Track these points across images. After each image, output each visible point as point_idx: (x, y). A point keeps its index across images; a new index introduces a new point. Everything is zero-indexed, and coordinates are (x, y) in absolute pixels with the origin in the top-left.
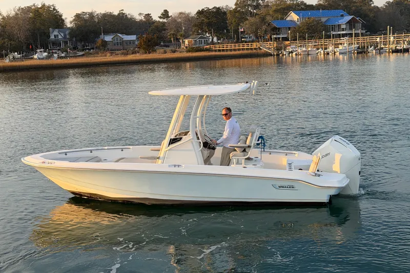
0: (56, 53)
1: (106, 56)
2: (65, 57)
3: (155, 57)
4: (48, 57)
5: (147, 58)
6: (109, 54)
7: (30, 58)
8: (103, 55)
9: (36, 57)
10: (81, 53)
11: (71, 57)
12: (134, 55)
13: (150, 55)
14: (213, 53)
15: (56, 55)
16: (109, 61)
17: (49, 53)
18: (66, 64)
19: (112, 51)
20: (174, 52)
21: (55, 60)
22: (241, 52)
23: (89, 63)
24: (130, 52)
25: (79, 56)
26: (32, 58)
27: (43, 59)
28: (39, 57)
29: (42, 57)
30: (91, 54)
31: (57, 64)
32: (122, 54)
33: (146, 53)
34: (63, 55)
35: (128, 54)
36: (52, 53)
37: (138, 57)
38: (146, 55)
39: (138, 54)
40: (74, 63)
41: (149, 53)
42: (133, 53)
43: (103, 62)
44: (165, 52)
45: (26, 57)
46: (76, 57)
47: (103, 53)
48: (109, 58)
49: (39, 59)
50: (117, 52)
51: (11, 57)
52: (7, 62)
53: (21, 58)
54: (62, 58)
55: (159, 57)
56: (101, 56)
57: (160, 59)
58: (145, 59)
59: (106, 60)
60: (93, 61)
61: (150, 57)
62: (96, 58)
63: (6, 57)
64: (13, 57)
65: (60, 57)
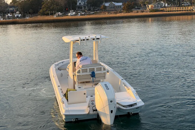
0: (79, 12)
1: (105, 14)
2: (84, 15)
3: (132, 15)
4: (75, 15)
5: (128, 15)
6: (107, 13)
7: (66, 15)
8: (104, 13)
9: (69, 14)
10: (92, 13)
11: (87, 14)
12: (120, 14)
13: (129, 13)
14: (165, 13)
15: (79, 14)
16: (106, 17)
17: (76, 12)
18: (84, 18)
19: (109, 12)
20: (143, 12)
21: (79, 16)
22: (181, 12)
24: (118, 12)
25: (91, 14)
26: (67, 15)
27: (73, 16)
28: (71, 14)
29: (72, 15)
30: (98, 13)
31: (80, 18)
32: (114, 13)
33: (127, 12)
34: (83, 14)
35: (117, 13)
36: (78, 12)
37: (122, 14)
38: (127, 14)
39: (122, 13)
40: (88, 18)
41: (129, 12)
42: (120, 13)
43: (104, 17)
44: (138, 12)
45: (65, 15)
46: (90, 14)
47: (104, 12)
48: (107, 15)
49: (71, 15)
50: (112, 12)
51: (57, 15)
52: (55, 17)
53: (62, 15)
54: (82, 15)
55: (134, 15)
56: (103, 14)
57: (134, 16)
58: (126, 16)
59: (105, 16)
60: (99, 17)
61: (129, 15)
62: (100, 15)
63: (54, 14)
64: (58, 15)
65: (81, 15)
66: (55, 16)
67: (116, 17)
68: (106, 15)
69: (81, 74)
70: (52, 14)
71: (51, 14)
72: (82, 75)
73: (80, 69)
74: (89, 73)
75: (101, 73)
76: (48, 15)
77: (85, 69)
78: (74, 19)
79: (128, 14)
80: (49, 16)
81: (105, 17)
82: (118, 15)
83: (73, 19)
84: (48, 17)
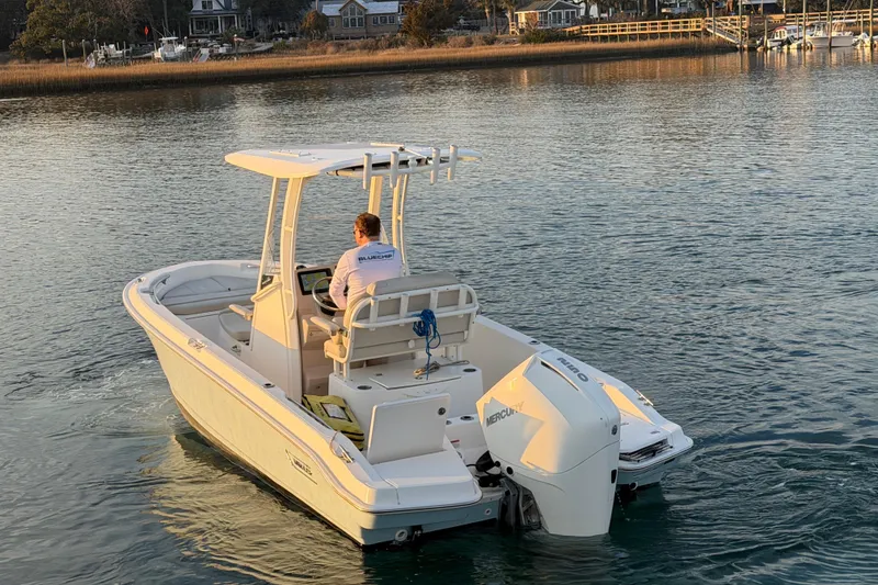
0: (205, 45)
1: (324, 52)
2: (227, 56)
3: (445, 55)
4: (187, 56)
5: (425, 57)
6: (331, 49)
7: (144, 58)
8: (318, 49)
9: (158, 54)
10: (264, 46)
11: (242, 54)
12: (391, 51)
13: (432, 49)
14: (589, 45)
15: (205, 51)
16: (331, 66)
17: (189, 46)
18: (229, 72)
19: (340, 42)
20: (491, 42)
21: (204, 63)
22: (658, 42)
23: (283, 69)
24: (383, 42)
25: (261, 52)
26: (149, 58)
27: (173, 60)
28: (167, 55)
29: (172, 55)
30: (288, 47)
31: (208, 73)
32: (365, 47)
33: (421, 45)
34: (222, 50)
35: (377, 48)
36: (198, 45)
37: (402, 54)
38: (420, 50)
39: (401, 48)
40: (247, 71)
41: (430, 45)
42: (390, 46)
43: (317, 67)
44: (469, 43)
45: (137, 56)
46: (252, 55)
47: (318, 45)
48: (331, 57)
49: (166, 59)
50: (353, 43)
51: (101, 56)
52: (89, 67)
53: (122, 58)
54: (219, 57)
55: (453, 55)
56: (313, 53)
57: (455, 59)
58: (419, 60)
59: (324, 62)
60: (294, 66)
61: (430, 56)
62: (300, 58)
63: (88, 54)
64: (106, 55)
65: (215, 56)
66: (92, 64)
67: (373, 64)
68: (327, 56)
69: (374, 323)
70: (77, 54)
71: (70, 55)
72: (377, 329)
73: (372, 302)
74: (406, 318)
75: (456, 316)
76: (55, 55)
77: (390, 300)
78: (181, 74)
79: (426, 53)
80: (62, 61)
81: (322, 66)
82: (383, 56)
83: (177, 74)
84: (58, 65)
